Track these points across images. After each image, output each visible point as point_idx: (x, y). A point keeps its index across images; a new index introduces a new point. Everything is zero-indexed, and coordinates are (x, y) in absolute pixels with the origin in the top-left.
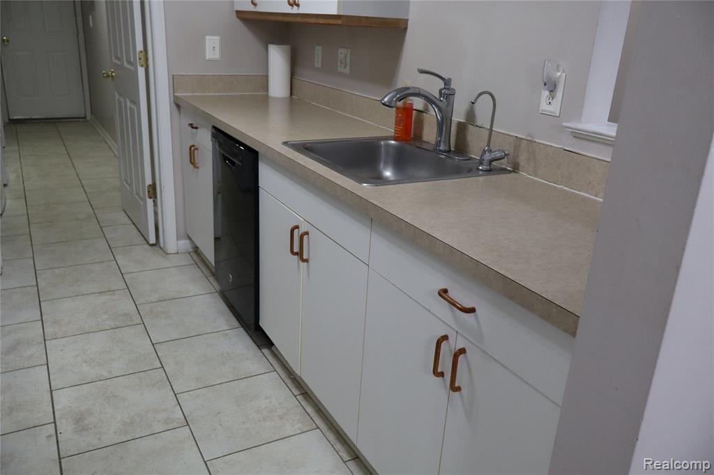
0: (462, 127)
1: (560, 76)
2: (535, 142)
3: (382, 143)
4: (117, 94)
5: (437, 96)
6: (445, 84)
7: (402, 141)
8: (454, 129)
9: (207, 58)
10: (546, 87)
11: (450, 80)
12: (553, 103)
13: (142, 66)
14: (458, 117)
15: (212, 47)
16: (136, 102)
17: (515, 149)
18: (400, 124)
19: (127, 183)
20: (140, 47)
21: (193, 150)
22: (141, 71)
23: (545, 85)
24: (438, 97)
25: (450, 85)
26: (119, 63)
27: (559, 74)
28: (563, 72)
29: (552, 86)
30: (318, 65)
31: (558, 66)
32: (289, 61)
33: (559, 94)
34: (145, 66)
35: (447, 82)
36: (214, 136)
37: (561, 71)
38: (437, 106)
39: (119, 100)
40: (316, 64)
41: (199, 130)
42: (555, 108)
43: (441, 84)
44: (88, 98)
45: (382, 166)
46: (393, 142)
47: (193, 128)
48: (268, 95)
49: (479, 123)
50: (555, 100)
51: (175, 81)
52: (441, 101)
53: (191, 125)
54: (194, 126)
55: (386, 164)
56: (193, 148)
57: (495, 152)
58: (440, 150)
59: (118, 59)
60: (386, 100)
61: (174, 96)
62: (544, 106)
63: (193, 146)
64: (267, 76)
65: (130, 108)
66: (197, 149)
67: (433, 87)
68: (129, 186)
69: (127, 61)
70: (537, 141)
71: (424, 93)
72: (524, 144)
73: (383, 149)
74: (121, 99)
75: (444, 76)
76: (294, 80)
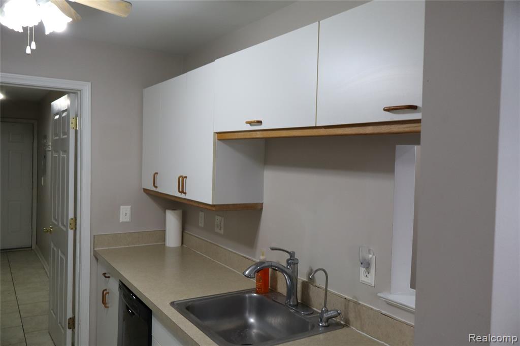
0: (305, 286)
1: (372, 257)
2: (359, 304)
3: (247, 295)
4: (52, 244)
5: (285, 264)
6: (291, 256)
7: (262, 293)
8: (299, 286)
9: (121, 220)
10: (362, 265)
11: (294, 253)
12: (369, 275)
13: (72, 229)
14: (302, 277)
15: (125, 213)
16: (65, 253)
17: (345, 309)
18: (260, 281)
19: (53, 312)
20: (71, 215)
21: (105, 294)
22: (71, 233)
23: (362, 264)
24: (286, 266)
25: (294, 257)
26: (56, 223)
27: (370, 256)
28: (374, 255)
29: (367, 265)
30: (201, 225)
31: (369, 250)
32: (181, 221)
33: (373, 271)
34: (74, 228)
35: (292, 254)
36: (120, 287)
37: (372, 254)
38: (286, 273)
39: (53, 249)
40: (200, 225)
41: (110, 279)
42: (370, 279)
43: (288, 256)
44: (35, 233)
45: (247, 315)
46: (255, 295)
47: (106, 277)
48: (165, 244)
49: (318, 284)
50: (370, 274)
51: (95, 240)
52: (288, 268)
53: (104, 274)
54: (107, 275)
55: (250, 312)
56: (105, 292)
57: (330, 311)
58: (290, 305)
59: (56, 220)
60: (247, 273)
61: (94, 251)
62: (363, 278)
63: (106, 290)
64: (165, 230)
65: (61, 257)
66: (108, 293)
67: (282, 259)
68: (55, 314)
69: (61, 223)
70: (360, 302)
71: (275, 265)
72: (351, 304)
73: (248, 301)
74: (55, 249)
75: (290, 251)
76: (184, 234)
